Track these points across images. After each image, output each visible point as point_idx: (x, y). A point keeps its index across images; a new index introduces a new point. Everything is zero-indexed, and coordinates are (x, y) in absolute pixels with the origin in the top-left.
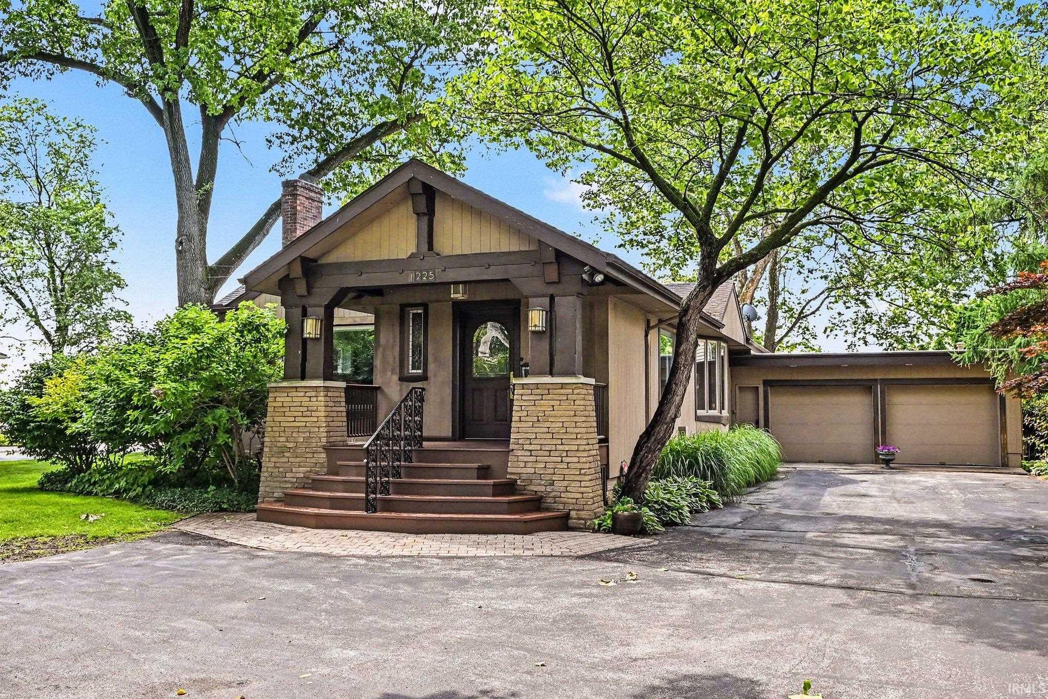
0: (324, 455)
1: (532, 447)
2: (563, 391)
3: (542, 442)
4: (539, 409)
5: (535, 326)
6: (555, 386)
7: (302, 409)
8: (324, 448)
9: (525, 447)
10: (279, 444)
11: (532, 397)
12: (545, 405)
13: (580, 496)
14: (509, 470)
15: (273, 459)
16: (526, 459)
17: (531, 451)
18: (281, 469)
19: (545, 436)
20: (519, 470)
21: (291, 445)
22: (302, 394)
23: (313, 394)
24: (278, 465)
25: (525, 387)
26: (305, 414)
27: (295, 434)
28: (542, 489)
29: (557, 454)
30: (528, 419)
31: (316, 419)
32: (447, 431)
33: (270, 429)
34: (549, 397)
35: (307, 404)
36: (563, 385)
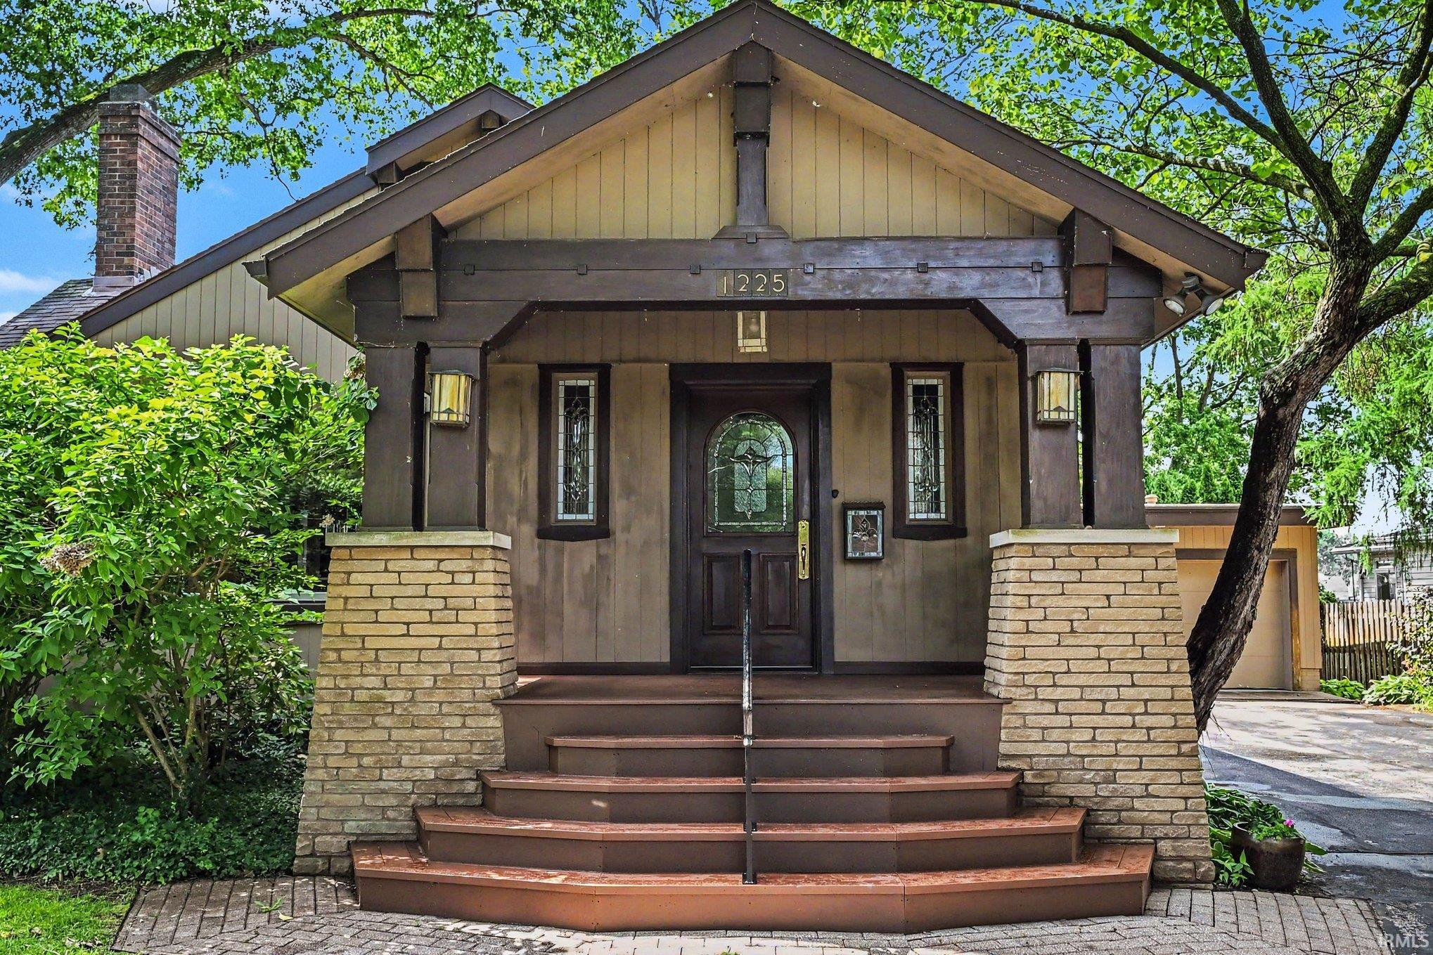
0: (494, 722)
1: (1058, 693)
2: (1132, 562)
3: (1082, 680)
4: (1075, 602)
5: (1059, 409)
6: (1112, 550)
7: (429, 604)
8: (495, 702)
9: (1044, 693)
10: (361, 695)
11: (1054, 576)
12: (1088, 595)
13: (1180, 804)
14: (1004, 748)
15: (339, 734)
16: (1045, 721)
17: (1056, 702)
18: (366, 761)
19: (1091, 666)
20: (1030, 749)
21: (399, 696)
22: (431, 565)
23: (464, 565)
24: (357, 749)
25: (1039, 551)
26: (437, 616)
27: (406, 669)
28: (1088, 790)
29: (1121, 708)
30: (1048, 626)
31: (470, 630)
32: (658, 649)
33: (332, 656)
34: (1098, 575)
35: (443, 591)
36: (1132, 549)
